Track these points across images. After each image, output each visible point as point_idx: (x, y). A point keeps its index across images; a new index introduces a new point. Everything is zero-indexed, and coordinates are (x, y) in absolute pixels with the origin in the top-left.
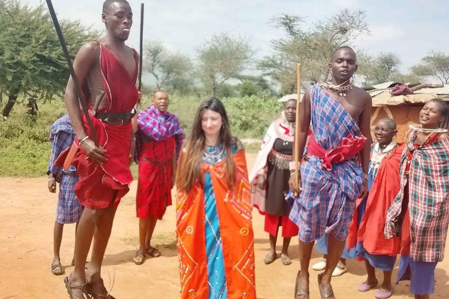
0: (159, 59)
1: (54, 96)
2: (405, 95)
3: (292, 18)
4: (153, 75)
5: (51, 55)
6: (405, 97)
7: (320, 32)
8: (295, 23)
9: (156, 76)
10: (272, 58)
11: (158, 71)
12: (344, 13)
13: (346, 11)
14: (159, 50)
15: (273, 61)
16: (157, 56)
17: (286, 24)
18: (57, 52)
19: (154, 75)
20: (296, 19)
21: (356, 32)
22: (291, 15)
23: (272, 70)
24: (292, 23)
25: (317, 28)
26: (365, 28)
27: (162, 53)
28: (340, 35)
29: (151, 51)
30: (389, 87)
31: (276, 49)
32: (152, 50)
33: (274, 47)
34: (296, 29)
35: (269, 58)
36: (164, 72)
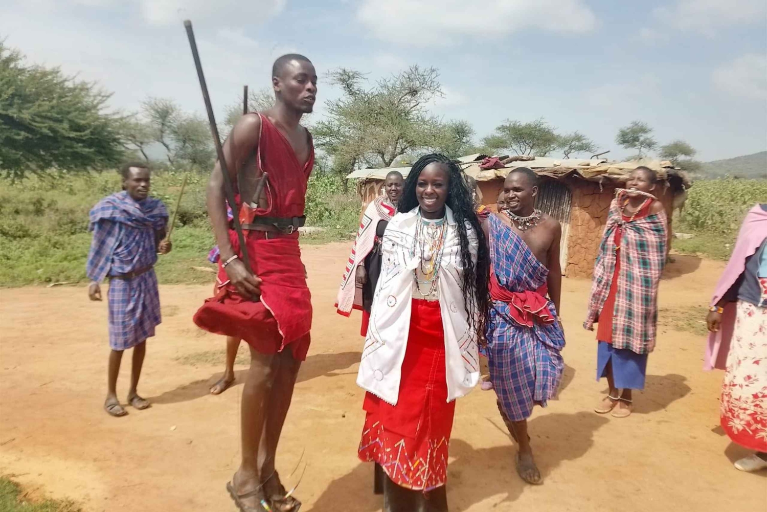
0: (170, 122)
1: (27, 173)
2: (496, 169)
3: (351, 74)
4: (162, 144)
5: (22, 116)
6: (496, 172)
7: (385, 92)
8: (355, 81)
9: (167, 146)
10: (327, 123)
11: (169, 139)
12: (413, 70)
13: (416, 69)
14: (170, 111)
15: (329, 128)
16: (168, 119)
17: (343, 81)
18: (30, 111)
19: (165, 145)
20: (355, 75)
21: (428, 94)
22: (349, 70)
23: (328, 139)
24: (350, 80)
25: (382, 87)
26: (438, 89)
27: (174, 115)
28: (408, 97)
29: (158, 112)
30: (476, 160)
31: (331, 113)
32: (159, 110)
33: (329, 110)
34: (355, 87)
35: (323, 124)
36: (178, 140)
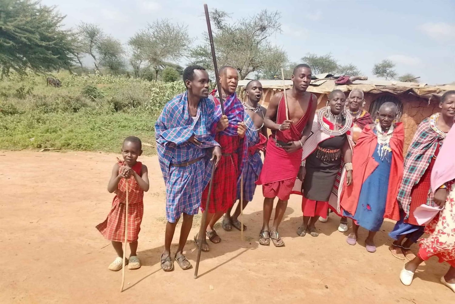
0: (96, 40)
2: (347, 85)
3: (221, 13)
4: (91, 55)
6: (348, 87)
7: (243, 28)
8: (222, 18)
9: (94, 57)
10: (203, 47)
11: (95, 52)
12: (264, 13)
13: (266, 12)
14: (96, 33)
15: (205, 51)
16: (95, 38)
17: (215, 18)
19: (92, 55)
20: (223, 14)
21: (271, 30)
22: (219, 11)
23: (204, 58)
24: (220, 18)
25: (241, 24)
26: (279, 28)
27: (98, 35)
28: (258, 32)
29: (88, 33)
30: (326, 77)
32: (89, 32)
33: (205, 39)
34: (223, 23)
35: (201, 47)
36: (101, 53)
